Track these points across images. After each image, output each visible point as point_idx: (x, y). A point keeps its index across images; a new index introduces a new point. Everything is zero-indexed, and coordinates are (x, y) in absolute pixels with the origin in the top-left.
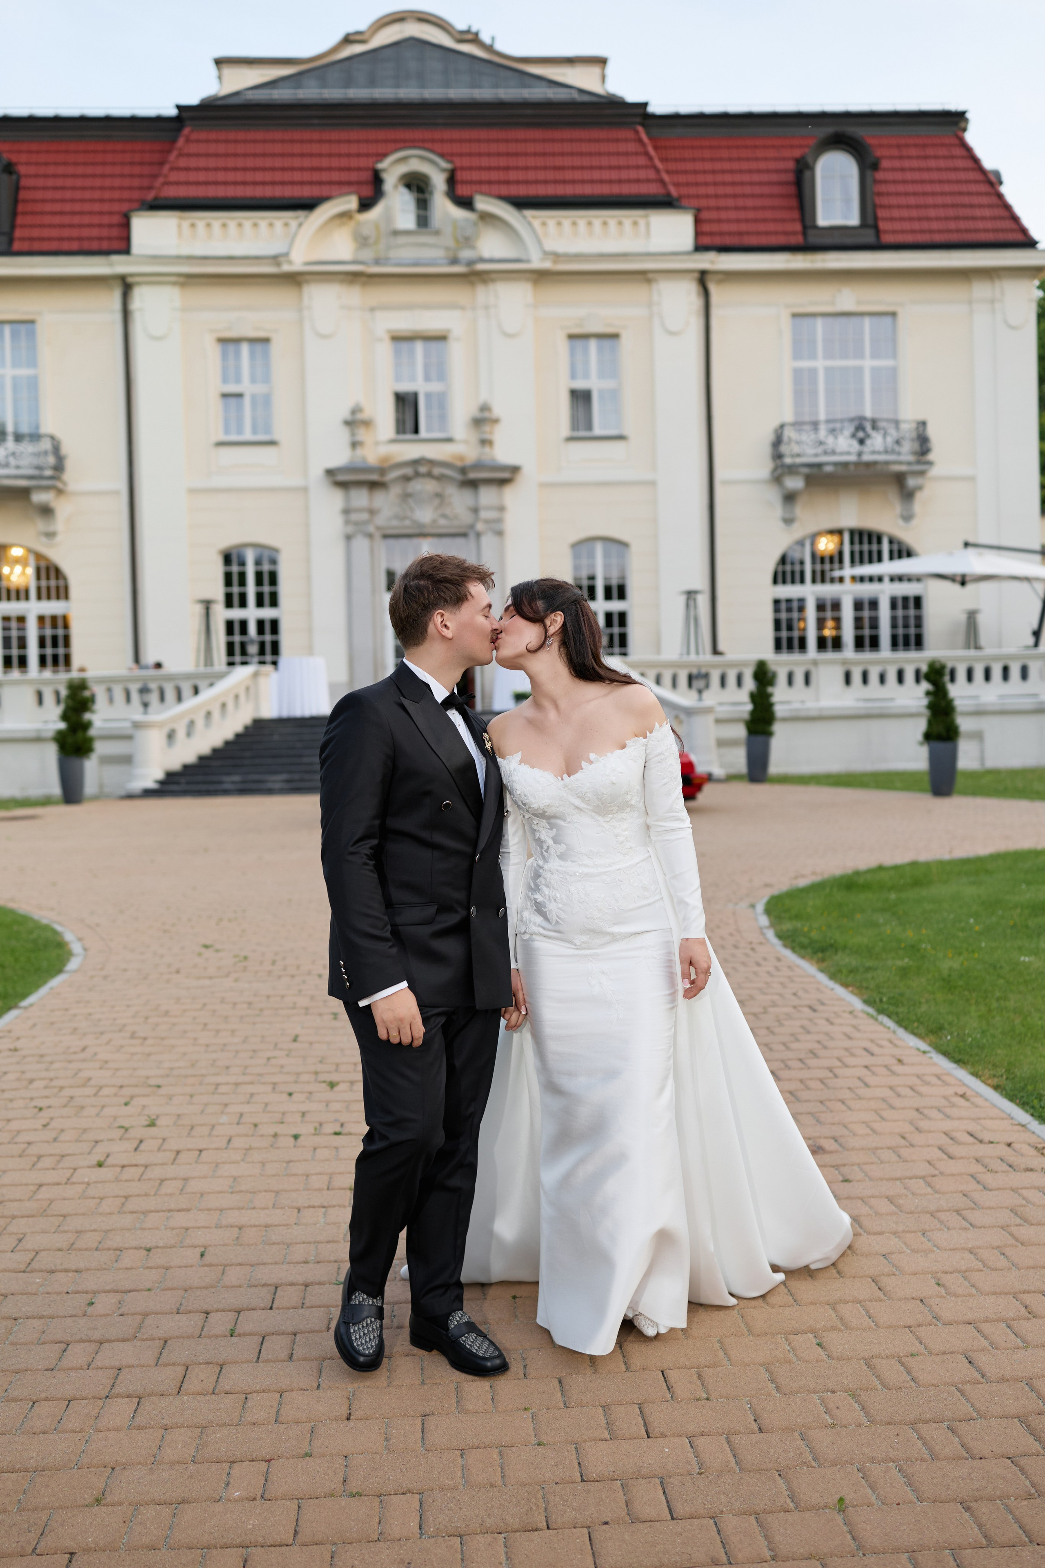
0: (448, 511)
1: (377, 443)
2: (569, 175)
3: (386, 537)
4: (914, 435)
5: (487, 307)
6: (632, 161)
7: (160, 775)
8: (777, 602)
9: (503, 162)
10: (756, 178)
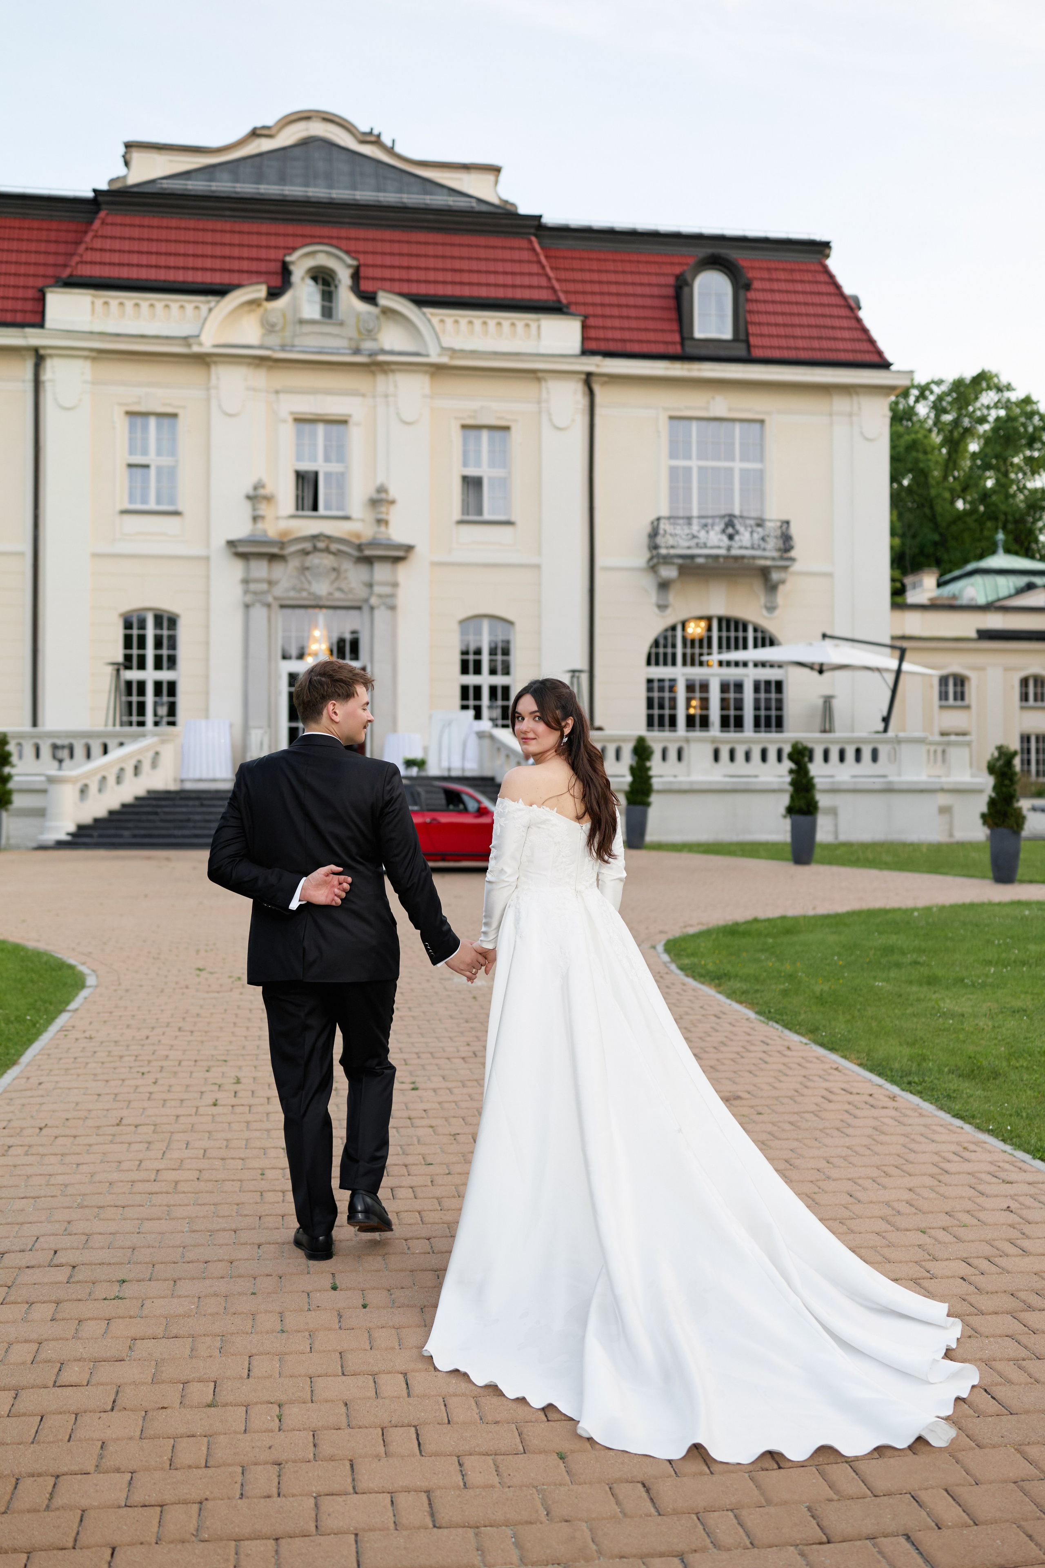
0: (343, 585)
1: (277, 518)
2: (466, 278)
3: (282, 607)
4: (779, 533)
5: (386, 396)
6: (526, 268)
7: (72, 828)
8: (650, 681)
9: (405, 261)
10: (639, 290)
